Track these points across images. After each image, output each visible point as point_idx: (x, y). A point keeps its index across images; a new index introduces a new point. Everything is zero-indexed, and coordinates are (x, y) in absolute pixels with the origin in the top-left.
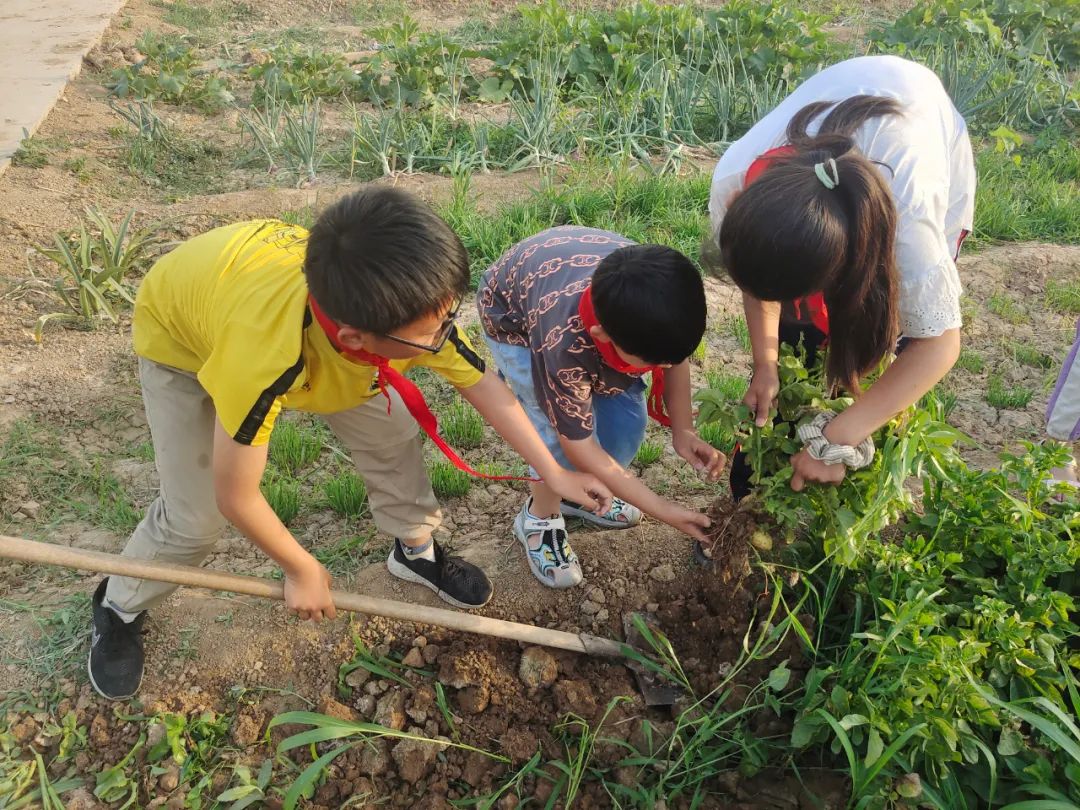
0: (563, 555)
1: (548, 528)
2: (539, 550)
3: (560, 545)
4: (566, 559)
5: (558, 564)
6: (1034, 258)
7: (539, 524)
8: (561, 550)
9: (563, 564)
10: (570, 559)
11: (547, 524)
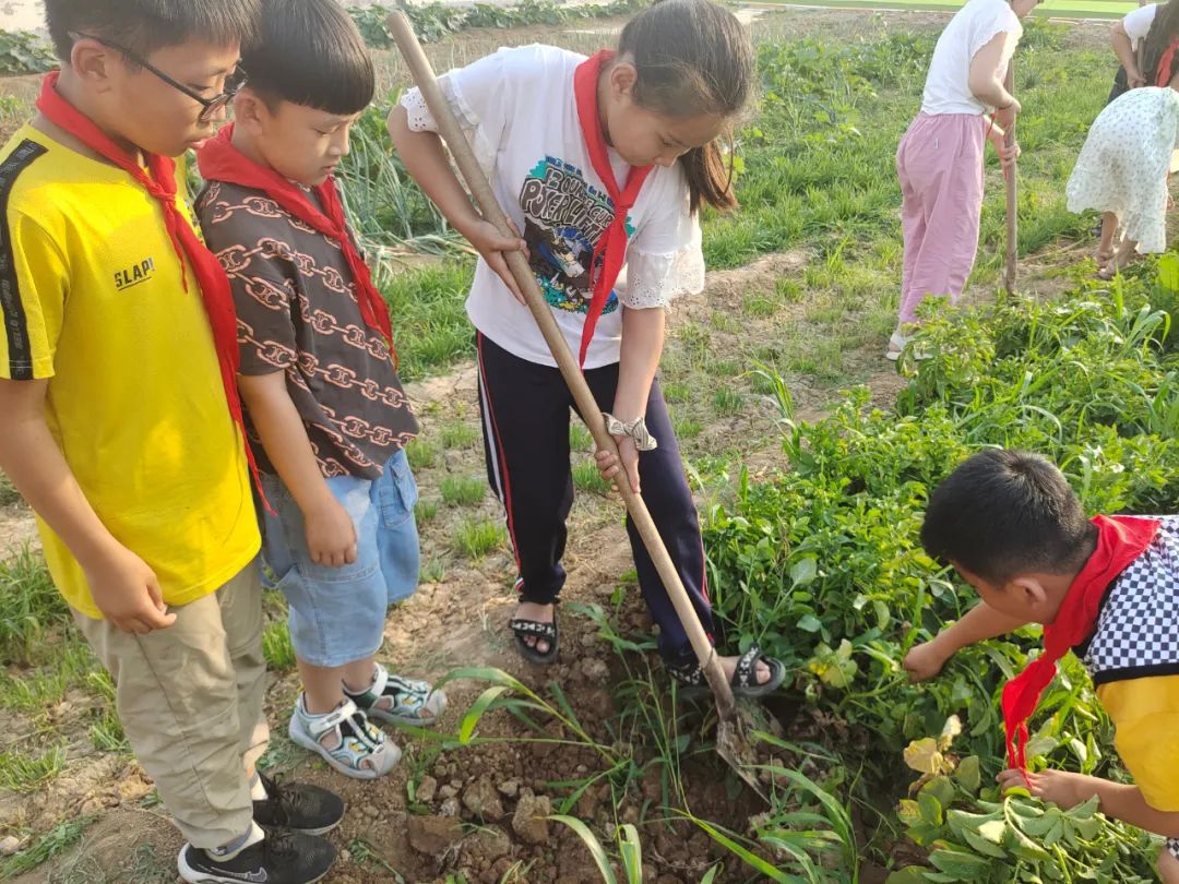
0: (370, 739)
1: (341, 719)
2: (342, 747)
3: (363, 729)
4: (376, 742)
5: (371, 751)
6: (721, 283)
7: (330, 720)
8: (367, 734)
9: (376, 748)
10: (381, 739)
11: (338, 716)
